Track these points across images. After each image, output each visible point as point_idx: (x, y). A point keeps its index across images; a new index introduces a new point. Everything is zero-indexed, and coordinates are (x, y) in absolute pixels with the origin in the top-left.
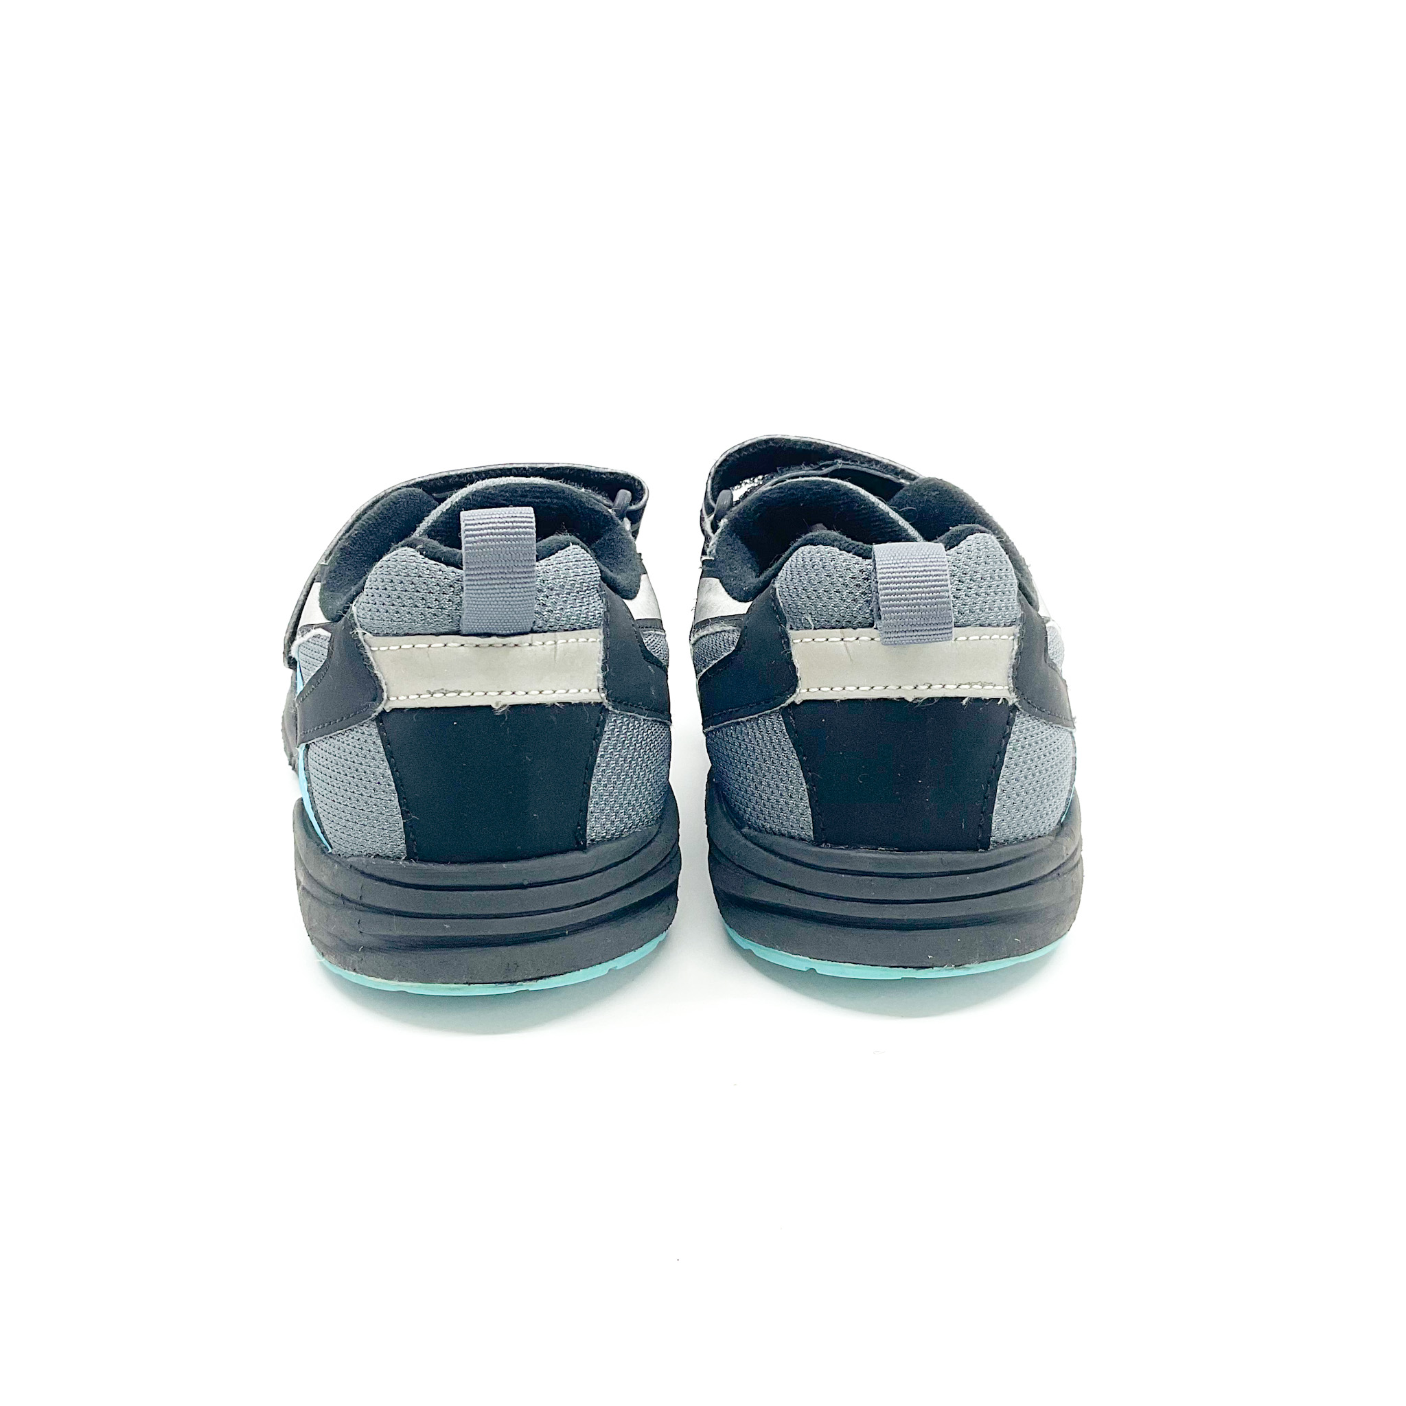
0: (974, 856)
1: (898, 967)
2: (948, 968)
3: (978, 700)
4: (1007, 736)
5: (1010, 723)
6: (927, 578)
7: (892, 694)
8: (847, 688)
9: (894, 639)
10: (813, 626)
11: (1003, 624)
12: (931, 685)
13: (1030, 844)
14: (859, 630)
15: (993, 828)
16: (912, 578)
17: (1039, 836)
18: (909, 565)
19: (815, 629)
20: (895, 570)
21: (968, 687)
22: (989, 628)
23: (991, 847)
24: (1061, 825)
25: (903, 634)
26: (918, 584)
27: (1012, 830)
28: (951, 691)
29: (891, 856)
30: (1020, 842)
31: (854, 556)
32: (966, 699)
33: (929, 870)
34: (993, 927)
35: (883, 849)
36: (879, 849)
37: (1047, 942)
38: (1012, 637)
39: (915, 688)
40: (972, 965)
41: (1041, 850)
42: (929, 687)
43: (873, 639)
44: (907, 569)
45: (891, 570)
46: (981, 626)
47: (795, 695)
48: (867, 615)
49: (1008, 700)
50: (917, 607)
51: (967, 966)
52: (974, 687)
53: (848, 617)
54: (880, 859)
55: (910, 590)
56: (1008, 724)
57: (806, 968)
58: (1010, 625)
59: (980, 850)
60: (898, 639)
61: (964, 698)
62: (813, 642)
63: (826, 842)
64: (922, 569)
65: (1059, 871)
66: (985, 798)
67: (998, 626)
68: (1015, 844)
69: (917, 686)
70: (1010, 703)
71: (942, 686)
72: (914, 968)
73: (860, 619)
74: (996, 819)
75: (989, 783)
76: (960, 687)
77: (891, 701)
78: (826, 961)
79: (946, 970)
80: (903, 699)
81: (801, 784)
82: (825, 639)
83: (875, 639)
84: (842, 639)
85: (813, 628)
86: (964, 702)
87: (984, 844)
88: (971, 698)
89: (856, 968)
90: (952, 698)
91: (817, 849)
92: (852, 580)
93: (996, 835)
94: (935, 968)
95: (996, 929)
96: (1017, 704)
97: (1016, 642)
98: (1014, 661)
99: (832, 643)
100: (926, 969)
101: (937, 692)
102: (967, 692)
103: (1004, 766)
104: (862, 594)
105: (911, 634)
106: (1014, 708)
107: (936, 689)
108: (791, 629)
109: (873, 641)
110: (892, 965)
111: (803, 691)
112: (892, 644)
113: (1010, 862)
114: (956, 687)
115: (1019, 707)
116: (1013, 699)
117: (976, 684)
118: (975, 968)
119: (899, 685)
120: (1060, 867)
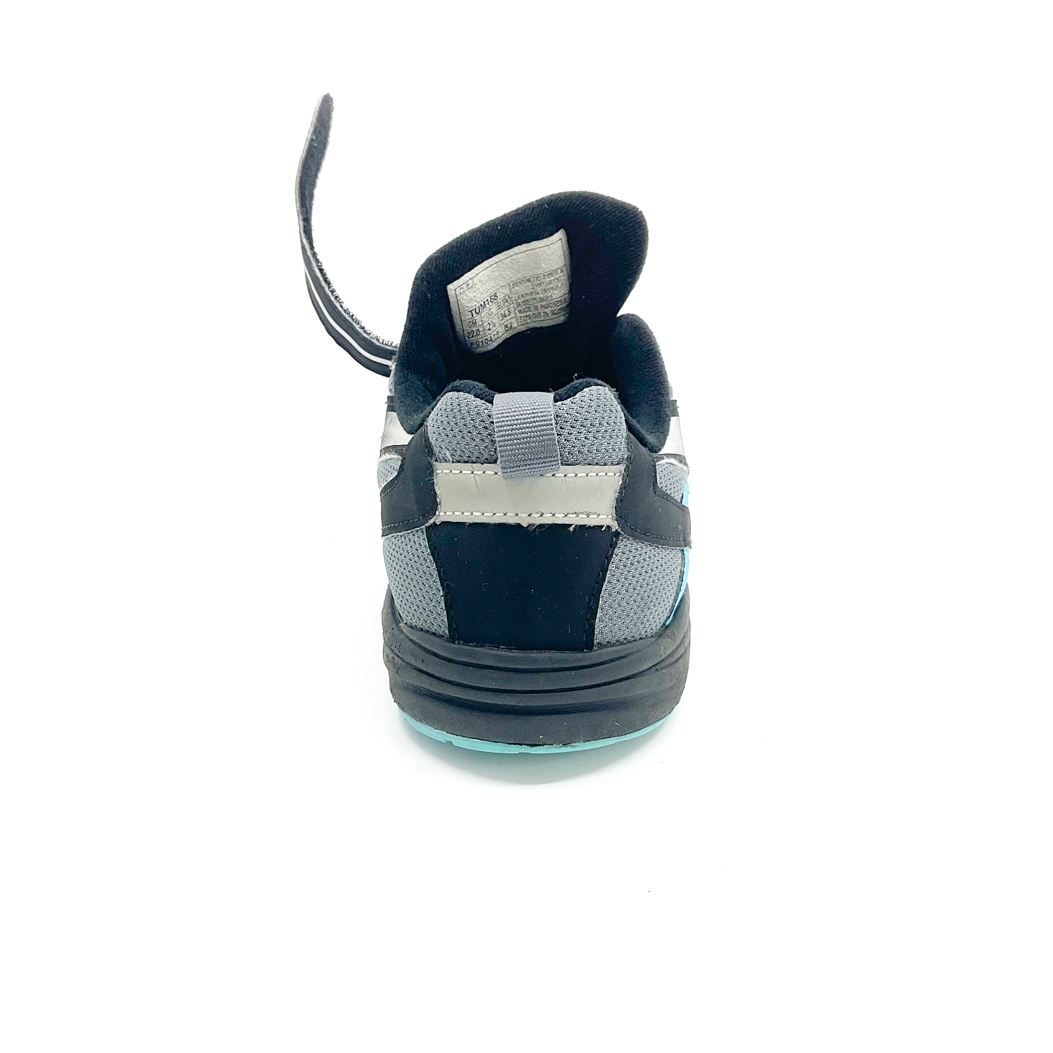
0: (580, 655)
1: (515, 744)
2: (557, 746)
3: (583, 527)
4: (609, 558)
5: (613, 546)
6: (535, 419)
7: (511, 520)
8: (474, 513)
9: (511, 473)
10: (451, 459)
11: (610, 463)
12: (543, 514)
13: (629, 645)
14: (485, 465)
15: (596, 633)
16: (522, 420)
17: (641, 638)
18: (520, 409)
19: (453, 462)
20: (508, 415)
21: (575, 515)
22: (597, 466)
23: (595, 648)
24: (665, 627)
25: (518, 469)
26: (528, 425)
27: (614, 634)
28: (560, 519)
29: (510, 654)
30: (622, 643)
31: (485, 402)
32: (573, 526)
33: (541, 666)
34: (596, 714)
35: (504, 647)
36: (501, 647)
37: (645, 723)
38: (619, 474)
39: (529, 515)
40: (577, 744)
41: (640, 651)
42: (541, 515)
43: (496, 473)
44: (518, 413)
45: (505, 415)
46: (589, 464)
47: (435, 517)
48: (492, 453)
49: (612, 527)
50: (527, 444)
51: (573, 744)
52: (580, 516)
53: (476, 455)
54: (502, 656)
55: (520, 430)
56: (611, 547)
57: (445, 740)
58: (618, 464)
59: (585, 650)
60: (514, 473)
61: (571, 525)
62: (450, 473)
63: (459, 639)
64: (531, 412)
65: (658, 667)
66: (589, 608)
67: (605, 464)
68: (618, 645)
69: (531, 514)
70: (614, 530)
71: (552, 515)
72: (528, 745)
73: (486, 456)
74: (598, 625)
75: (592, 595)
76: (568, 516)
77: (510, 525)
78: (459, 737)
79: (555, 747)
80: (519, 525)
81: (440, 591)
82: (459, 471)
83: (498, 473)
84: (473, 473)
85: (451, 462)
86: (571, 529)
87: (589, 645)
88: (577, 525)
89: (482, 743)
90: (560, 524)
91: (452, 645)
92: (481, 423)
93: (598, 638)
94: (545, 746)
95: (598, 715)
96: (619, 530)
97: (621, 480)
98: (617, 494)
99: (464, 476)
100: (538, 747)
101: (548, 519)
102: (574, 520)
103: (606, 582)
104: (488, 435)
105: (525, 468)
106: (617, 534)
107: (546, 517)
108: (436, 461)
109: (496, 475)
110: (510, 742)
111: (441, 514)
112: (510, 478)
113: (612, 661)
114: (564, 515)
115: (622, 533)
116: (615, 526)
117: (582, 513)
118: (580, 747)
119: (516, 512)
120: (658, 663)
